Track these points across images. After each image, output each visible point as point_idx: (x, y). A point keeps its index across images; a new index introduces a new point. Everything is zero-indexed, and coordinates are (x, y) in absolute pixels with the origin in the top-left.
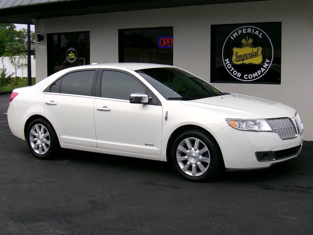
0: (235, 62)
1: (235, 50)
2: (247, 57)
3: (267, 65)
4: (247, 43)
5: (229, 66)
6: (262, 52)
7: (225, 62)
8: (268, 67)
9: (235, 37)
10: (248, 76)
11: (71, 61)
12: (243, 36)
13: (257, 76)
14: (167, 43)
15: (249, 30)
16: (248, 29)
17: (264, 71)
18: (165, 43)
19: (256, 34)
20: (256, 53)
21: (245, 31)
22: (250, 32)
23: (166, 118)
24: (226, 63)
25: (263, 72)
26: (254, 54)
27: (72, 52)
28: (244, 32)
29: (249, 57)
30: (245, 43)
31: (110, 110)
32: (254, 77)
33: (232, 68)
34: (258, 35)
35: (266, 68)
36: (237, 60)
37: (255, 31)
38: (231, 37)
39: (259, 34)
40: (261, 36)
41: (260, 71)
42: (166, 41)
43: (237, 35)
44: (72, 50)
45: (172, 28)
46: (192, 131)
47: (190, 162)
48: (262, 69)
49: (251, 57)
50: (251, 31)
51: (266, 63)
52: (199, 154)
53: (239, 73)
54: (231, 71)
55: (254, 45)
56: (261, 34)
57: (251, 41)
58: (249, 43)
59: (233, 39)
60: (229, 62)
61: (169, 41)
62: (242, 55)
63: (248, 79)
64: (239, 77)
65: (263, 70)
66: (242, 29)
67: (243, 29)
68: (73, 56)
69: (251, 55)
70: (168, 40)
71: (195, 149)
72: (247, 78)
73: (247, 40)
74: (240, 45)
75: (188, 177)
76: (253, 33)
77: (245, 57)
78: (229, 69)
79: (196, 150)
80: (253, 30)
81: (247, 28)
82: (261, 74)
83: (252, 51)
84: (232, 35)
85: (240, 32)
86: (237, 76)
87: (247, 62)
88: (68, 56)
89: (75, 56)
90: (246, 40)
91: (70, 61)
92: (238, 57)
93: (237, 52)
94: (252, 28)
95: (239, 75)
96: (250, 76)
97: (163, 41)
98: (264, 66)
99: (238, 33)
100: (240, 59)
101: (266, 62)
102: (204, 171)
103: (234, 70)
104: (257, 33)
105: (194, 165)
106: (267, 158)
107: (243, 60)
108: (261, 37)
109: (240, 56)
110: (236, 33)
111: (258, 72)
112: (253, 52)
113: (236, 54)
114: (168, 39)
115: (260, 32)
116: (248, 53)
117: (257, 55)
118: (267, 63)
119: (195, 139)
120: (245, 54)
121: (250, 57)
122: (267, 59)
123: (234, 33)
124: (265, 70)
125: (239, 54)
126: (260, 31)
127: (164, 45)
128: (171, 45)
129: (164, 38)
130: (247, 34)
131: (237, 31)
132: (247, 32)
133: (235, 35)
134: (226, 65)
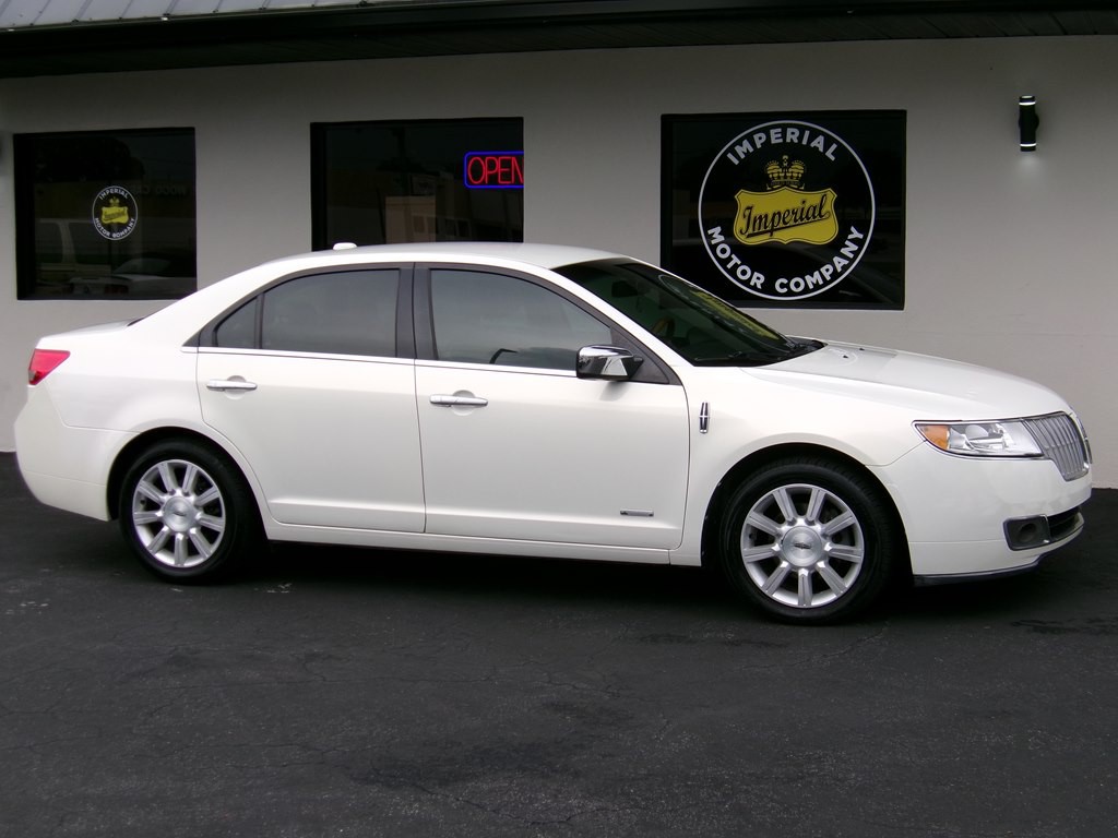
0: (742, 239)
1: (744, 198)
2: (787, 220)
3: (855, 248)
4: (785, 177)
5: (723, 251)
6: (837, 205)
7: (710, 237)
8: (856, 253)
9: (743, 156)
10: (788, 284)
11: (114, 235)
12: (770, 152)
13: (821, 282)
14: (497, 173)
15: (793, 133)
16: (789, 130)
17: (845, 268)
18: (486, 173)
19: (816, 148)
20: (815, 208)
21: (780, 135)
22: (796, 141)
23: (704, 425)
24: (713, 242)
25: (839, 270)
26: (811, 212)
27: (118, 201)
28: (773, 141)
29: (792, 223)
30: (779, 177)
31: (485, 405)
32: (811, 287)
33: (733, 256)
34: (821, 150)
35: (851, 256)
36: (750, 231)
37: (811, 139)
38: (730, 156)
39: (826, 147)
40: (832, 154)
41: (829, 266)
42: (492, 165)
43: (751, 150)
44: (118, 196)
45: (520, 120)
46: (798, 462)
47: (791, 564)
49: (799, 222)
50: (800, 138)
51: (851, 240)
52: (824, 535)
53: (756, 274)
54: (729, 266)
55: (809, 183)
56: (834, 146)
57: (798, 169)
58: (792, 177)
59: (736, 162)
60: (722, 238)
61: (503, 167)
62: (766, 216)
63: (790, 293)
64: (759, 287)
65: (841, 265)
66: (766, 131)
67: (772, 132)
68: (120, 214)
69: (799, 214)
70: (498, 163)
71: (811, 519)
72: (785, 290)
73: (785, 168)
74: (761, 184)
75: (782, 611)
76: (804, 142)
77: (780, 220)
78: (724, 262)
79: (811, 523)
80: (807, 133)
81: (784, 128)
82: (835, 275)
83: (804, 202)
84: (732, 150)
85: (760, 138)
86: (752, 283)
87: (784, 237)
88: (99, 214)
89: (131, 214)
90: (781, 165)
91: (108, 234)
92: (755, 221)
93: (749, 204)
94: (802, 129)
95: (758, 279)
97: (481, 165)
98: (843, 251)
99: (753, 144)
100: (762, 229)
101: (850, 237)
102: (842, 587)
103: (739, 262)
104: (819, 143)
105: (804, 573)
106: (1031, 537)
107: (771, 232)
108: (833, 158)
109: (760, 218)
110: (745, 142)
111: (823, 270)
112: (807, 205)
113: (747, 212)
114: (497, 158)
115: (828, 142)
116: (790, 208)
117: (821, 216)
118: (854, 241)
119: (811, 489)
120: (779, 213)
121: (795, 220)
122: (853, 229)
123: (739, 143)
124: (846, 262)
125: (756, 213)
126: (828, 138)
127: (484, 181)
128: (510, 180)
129: (483, 157)
130: (785, 147)
131: (750, 138)
132: (785, 139)
133: (744, 149)
134: (713, 248)
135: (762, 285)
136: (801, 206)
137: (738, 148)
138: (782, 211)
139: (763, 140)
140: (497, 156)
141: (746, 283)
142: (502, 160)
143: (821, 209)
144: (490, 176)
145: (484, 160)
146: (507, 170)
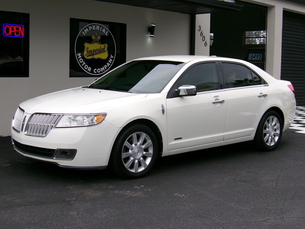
0: (86, 57)
1: (87, 45)
2: (96, 52)
3: (112, 60)
4: (96, 40)
5: (81, 60)
6: (108, 48)
7: (78, 57)
8: (112, 62)
9: (86, 33)
10: (97, 70)
14: (14, 32)
15: (98, 27)
16: (97, 26)
18: (11, 31)
24: (79, 58)
25: (108, 66)
26: (102, 50)
28: (94, 29)
29: (98, 53)
30: (95, 39)
32: (102, 71)
33: (84, 62)
34: (104, 32)
35: (111, 63)
36: (88, 55)
38: (83, 32)
39: (105, 32)
40: (107, 34)
41: (106, 65)
42: (13, 29)
45: (29, 15)
48: (108, 63)
50: (100, 29)
53: (89, 68)
54: (83, 65)
55: (102, 42)
56: (107, 32)
57: (99, 38)
58: (98, 40)
59: (84, 34)
60: (81, 57)
61: (16, 30)
62: (92, 51)
63: (97, 73)
64: (90, 71)
67: (93, 26)
69: (99, 50)
72: (96, 72)
74: (90, 41)
76: (101, 30)
78: (81, 64)
80: (101, 27)
82: (107, 68)
83: (100, 47)
84: (83, 31)
85: (90, 28)
86: (88, 70)
87: (96, 57)
90: (95, 36)
92: (89, 52)
93: (88, 47)
94: (100, 26)
95: (90, 69)
96: (99, 71)
97: (9, 29)
98: (109, 61)
99: (89, 29)
100: (91, 54)
101: (111, 57)
103: (85, 64)
104: (104, 30)
107: (93, 55)
110: (87, 29)
111: (105, 66)
112: (101, 48)
113: (87, 49)
115: (106, 30)
116: (97, 49)
118: (111, 58)
120: (95, 50)
121: (99, 52)
122: (111, 55)
123: (85, 29)
124: (110, 64)
125: (89, 50)
127: (10, 34)
128: (19, 35)
129: (10, 26)
130: (96, 31)
131: (88, 27)
132: (96, 29)
134: (79, 59)
135: (90, 70)
136: (99, 48)
137: (85, 30)
138: (95, 49)
139: (91, 28)
140: (14, 26)
141: (87, 70)
142: (16, 28)
143: (104, 49)
144: (12, 33)
145: (10, 27)
146: (18, 31)
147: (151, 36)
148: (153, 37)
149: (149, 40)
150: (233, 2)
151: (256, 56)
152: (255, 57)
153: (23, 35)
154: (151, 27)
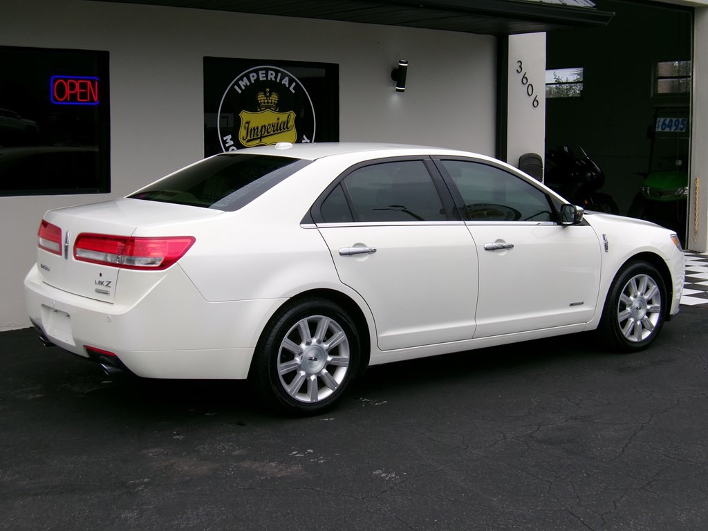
0: (243, 142)
1: (245, 116)
2: (269, 131)
4: (268, 103)
6: (296, 121)
7: (225, 142)
9: (243, 88)
12: (259, 86)
14: (76, 94)
15: (272, 74)
16: (270, 72)
18: (68, 92)
19: (284, 85)
20: (284, 123)
21: (264, 75)
22: (273, 79)
23: (607, 247)
24: (227, 145)
26: (282, 126)
28: (261, 79)
29: (272, 133)
30: (264, 103)
34: (287, 86)
36: (249, 138)
38: (236, 87)
39: (290, 85)
40: (293, 89)
42: (72, 87)
43: (248, 84)
45: (107, 53)
47: (635, 319)
49: (276, 132)
50: (276, 78)
52: (647, 301)
55: (281, 107)
56: (294, 84)
57: (274, 98)
58: (271, 103)
59: (240, 92)
60: (232, 143)
61: (80, 88)
62: (257, 128)
66: (257, 72)
67: (260, 72)
69: (275, 127)
70: (77, 86)
71: (643, 293)
73: (268, 97)
74: (254, 107)
76: (278, 81)
77: (265, 131)
79: (643, 295)
80: (279, 74)
81: (267, 70)
83: (278, 119)
84: (237, 83)
85: (253, 76)
87: (268, 141)
90: (265, 95)
92: (251, 131)
93: (248, 120)
94: (277, 72)
97: (64, 86)
99: (249, 80)
100: (255, 137)
101: (303, 141)
104: (286, 81)
105: (639, 323)
107: (260, 138)
108: (293, 92)
109: (254, 129)
110: (245, 79)
112: (280, 121)
113: (247, 126)
114: (77, 81)
115: (291, 81)
116: (271, 123)
117: (288, 128)
119: (643, 277)
120: (265, 126)
121: (274, 131)
122: (304, 137)
123: (241, 79)
125: (252, 126)
126: (291, 78)
127: (67, 98)
128: (86, 98)
129: (66, 80)
130: (268, 83)
131: (247, 76)
132: (267, 78)
133: (244, 83)
134: (227, 149)
136: (277, 122)
137: (240, 82)
138: (267, 125)
139: (255, 78)
140: (77, 80)
142: (81, 84)
143: (288, 123)
144: (71, 95)
145: (67, 83)
146: (84, 91)
147: (397, 90)
148: (403, 91)
149: (395, 98)
150: (590, 4)
151: (673, 124)
152: (670, 127)
153: (96, 99)
154: (398, 68)
